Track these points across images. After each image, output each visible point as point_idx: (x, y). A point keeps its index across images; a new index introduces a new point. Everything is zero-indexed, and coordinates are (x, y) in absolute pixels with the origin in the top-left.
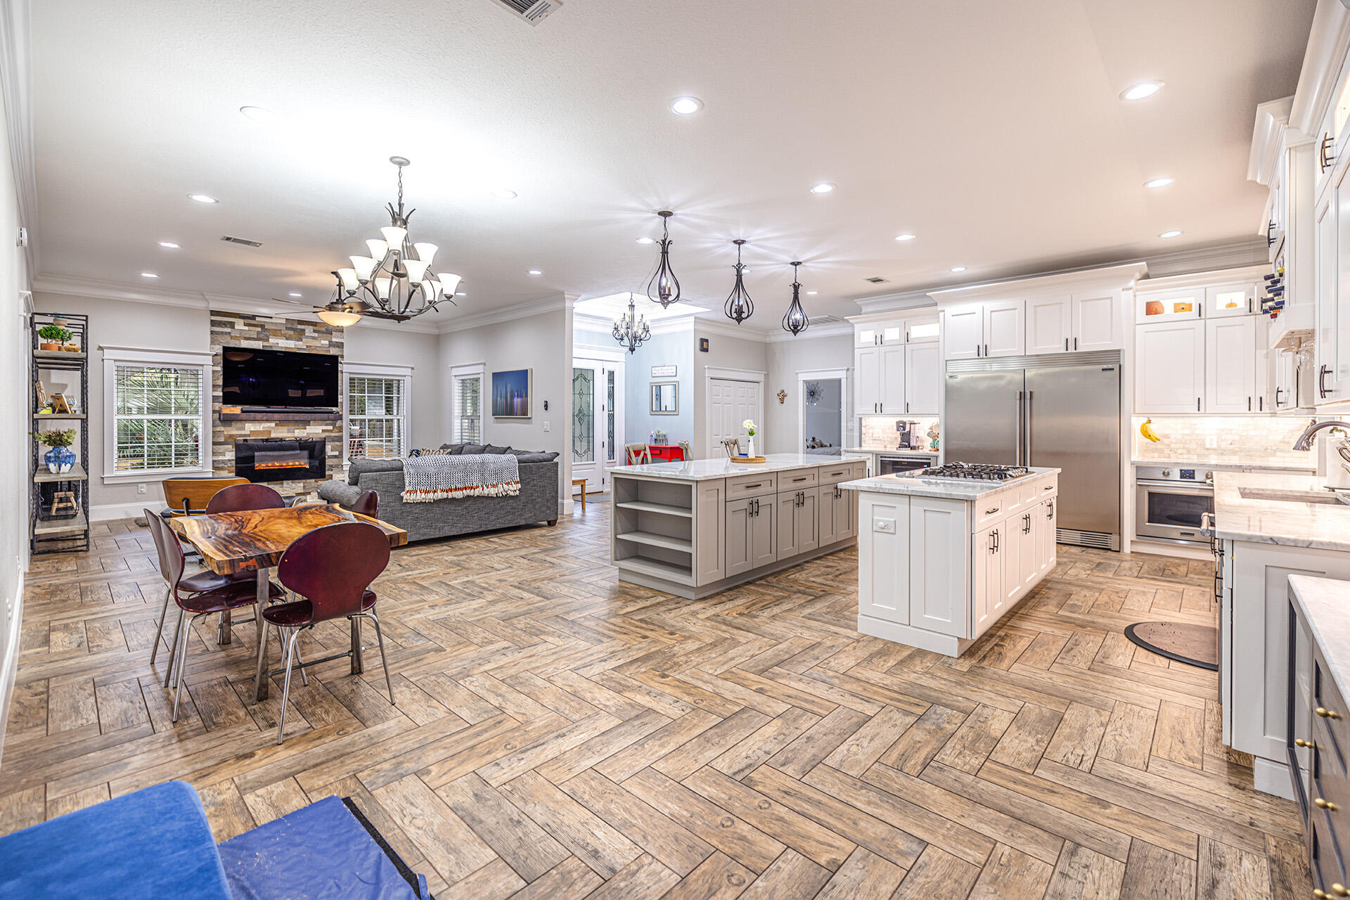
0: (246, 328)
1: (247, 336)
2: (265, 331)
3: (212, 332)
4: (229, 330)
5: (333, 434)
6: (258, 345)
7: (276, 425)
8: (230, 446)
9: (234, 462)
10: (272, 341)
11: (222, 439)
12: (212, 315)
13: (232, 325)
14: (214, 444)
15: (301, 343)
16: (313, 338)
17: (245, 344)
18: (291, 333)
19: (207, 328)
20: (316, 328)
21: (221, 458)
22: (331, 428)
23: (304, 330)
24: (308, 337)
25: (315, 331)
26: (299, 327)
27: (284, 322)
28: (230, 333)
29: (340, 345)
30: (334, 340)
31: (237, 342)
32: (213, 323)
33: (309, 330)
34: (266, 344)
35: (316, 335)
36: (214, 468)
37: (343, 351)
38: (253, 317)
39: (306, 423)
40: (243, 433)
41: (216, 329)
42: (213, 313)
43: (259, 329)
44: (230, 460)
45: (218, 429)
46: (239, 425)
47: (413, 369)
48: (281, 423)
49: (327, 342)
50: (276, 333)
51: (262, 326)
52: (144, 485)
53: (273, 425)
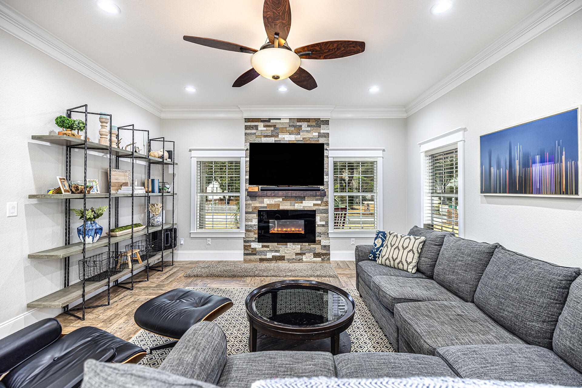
0: (265, 129)
1: (266, 134)
2: (276, 130)
3: (246, 134)
4: (254, 131)
5: (321, 208)
6: (271, 140)
7: (283, 200)
8: (255, 215)
9: (257, 227)
10: (281, 136)
11: (250, 210)
12: (245, 122)
13: (256, 127)
14: (246, 213)
15: (299, 136)
16: (307, 131)
17: (264, 140)
18: (293, 129)
19: (243, 131)
20: (309, 124)
21: (249, 223)
22: (319, 202)
23: (301, 126)
24: (304, 131)
25: (308, 126)
26: (298, 124)
27: (288, 121)
28: (255, 133)
29: (327, 135)
30: (322, 131)
31: (260, 139)
32: (247, 128)
33: (304, 125)
34: (276, 139)
35: (309, 129)
36: (247, 230)
37: (328, 140)
38: (269, 120)
39: (303, 198)
40: (262, 205)
41: (248, 131)
42: (247, 120)
43: (273, 129)
44: (255, 225)
45: (248, 202)
46: (260, 199)
47: (384, 150)
48: (286, 198)
49: (317, 134)
50: (283, 130)
51: (274, 126)
52: (210, 239)
53: (281, 199)
